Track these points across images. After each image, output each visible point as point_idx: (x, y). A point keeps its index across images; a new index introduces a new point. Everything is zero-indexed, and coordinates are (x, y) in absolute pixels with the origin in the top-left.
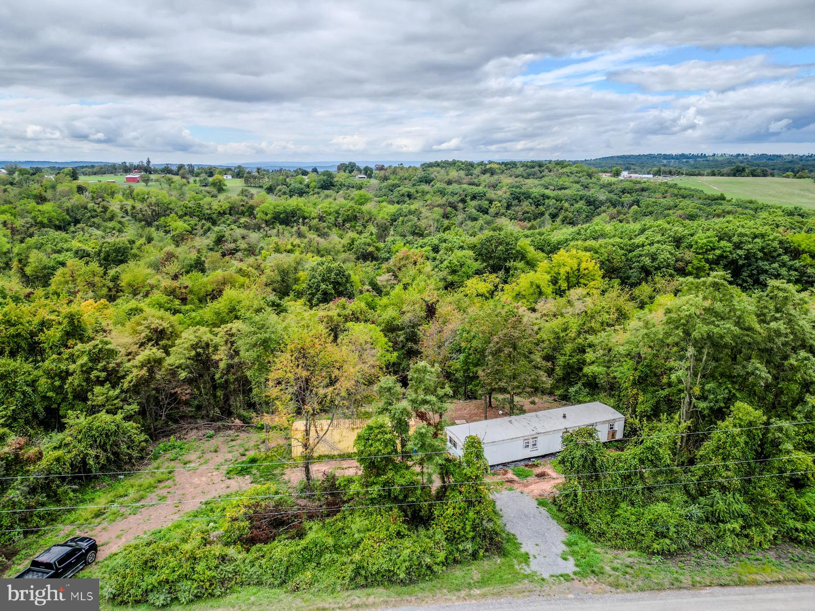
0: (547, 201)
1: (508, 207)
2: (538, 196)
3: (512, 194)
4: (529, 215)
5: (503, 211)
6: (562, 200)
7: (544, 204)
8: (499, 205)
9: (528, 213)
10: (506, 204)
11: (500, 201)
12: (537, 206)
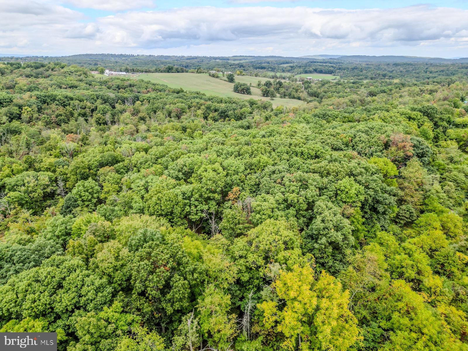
0: (72, 102)
1: (40, 110)
2: (63, 98)
3: (38, 98)
4: (63, 117)
5: (36, 115)
6: (83, 101)
7: (69, 104)
8: (30, 109)
9: (61, 115)
10: (36, 109)
11: (30, 106)
12: (64, 106)
